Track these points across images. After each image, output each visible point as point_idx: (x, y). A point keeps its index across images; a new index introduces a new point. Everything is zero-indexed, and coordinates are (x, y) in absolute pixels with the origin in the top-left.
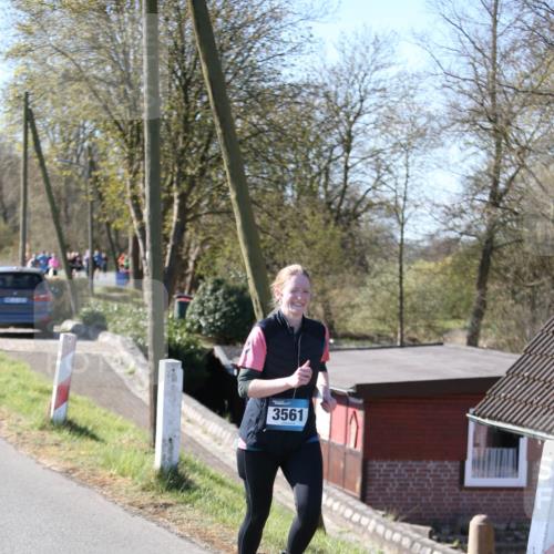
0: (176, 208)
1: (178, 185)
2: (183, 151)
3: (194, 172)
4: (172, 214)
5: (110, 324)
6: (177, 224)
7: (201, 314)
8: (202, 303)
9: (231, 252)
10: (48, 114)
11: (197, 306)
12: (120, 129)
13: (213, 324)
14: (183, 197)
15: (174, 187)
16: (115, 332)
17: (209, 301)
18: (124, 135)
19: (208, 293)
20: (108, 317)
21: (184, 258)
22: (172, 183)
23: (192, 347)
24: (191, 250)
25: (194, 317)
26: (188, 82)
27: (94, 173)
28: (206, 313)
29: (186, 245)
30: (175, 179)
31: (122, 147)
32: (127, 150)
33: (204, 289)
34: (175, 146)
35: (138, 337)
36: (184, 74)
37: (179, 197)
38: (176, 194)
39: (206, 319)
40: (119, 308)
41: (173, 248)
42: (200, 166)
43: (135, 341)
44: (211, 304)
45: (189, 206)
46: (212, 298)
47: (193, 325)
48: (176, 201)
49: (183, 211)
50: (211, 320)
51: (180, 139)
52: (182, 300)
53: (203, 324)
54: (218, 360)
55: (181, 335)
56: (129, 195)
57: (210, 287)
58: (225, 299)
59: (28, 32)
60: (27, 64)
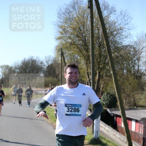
0: (97, 75)
1: (98, 70)
2: (99, 62)
3: (102, 67)
4: (97, 77)
6: (98, 79)
7: (104, 101)
8: (104, 98)
9: (111, 86)
10: (67, 53)
11: (103, 99)
12: (84, 56)
14: (99, 73)
15: (97, 70)
17: (105, 98)
18: (85, 58)
19: (106, 96)
21: (100, 87)
26: (100, 45)
28: (105, 100)
29: (100, 84)
30: (97, 68)
31: (85, 61)
32: (86, 61)
33: (105, 95)
34: (97, 60)
36: (99, 43)
38: (97, 72)
39: (105, 102)
41: (97, 85)
42: (103, 65)
44: (106, 99)
45: (101, 75)
46: (106, 97)
48: (98, 74)
49: (99, 76)
50: (106, 102)
51: (99, 59)
53: (104, 103)
54: (108, 112)
56: (86, 72)
57: (106, 94)
58: (109, 97)
59: (62, 33)
60: (62, 41)
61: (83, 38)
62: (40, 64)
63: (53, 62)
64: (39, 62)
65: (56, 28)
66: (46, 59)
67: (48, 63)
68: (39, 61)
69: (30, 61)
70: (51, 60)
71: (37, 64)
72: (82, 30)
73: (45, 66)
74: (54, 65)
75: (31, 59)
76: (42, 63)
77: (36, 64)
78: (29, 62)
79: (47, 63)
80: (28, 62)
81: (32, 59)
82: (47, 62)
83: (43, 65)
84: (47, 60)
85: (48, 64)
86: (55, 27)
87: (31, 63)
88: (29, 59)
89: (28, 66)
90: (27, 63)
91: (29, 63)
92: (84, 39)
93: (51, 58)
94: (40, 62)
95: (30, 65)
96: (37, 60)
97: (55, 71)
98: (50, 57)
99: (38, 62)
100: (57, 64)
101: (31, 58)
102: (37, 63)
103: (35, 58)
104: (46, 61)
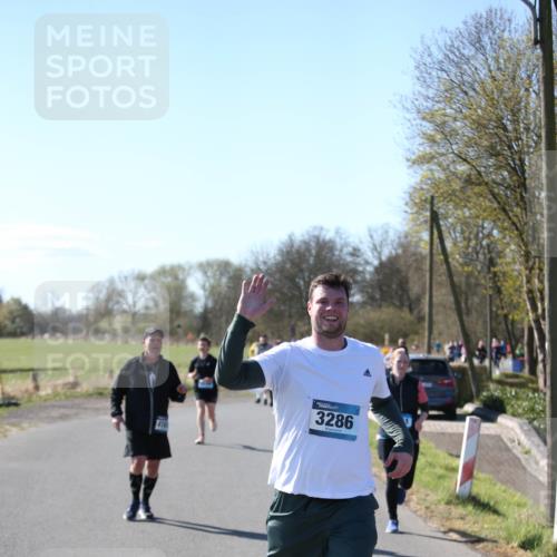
5: (508, 408)
10: (452, 217)
12: (517, 229)
16: (514, 415)
18: (521, 235)
20: (506, 401)
27: (492, 269)
31: (519, 246)
32: (523, 248)
35: (534, 419)
40: (516, 393)
43: (531, 423)
56: (525, 289)
59: (432, 140)
60: (431, 170)
61: (513, 160)
62: (349, 259)
63: (400, 251)
64: (345, 250)
65: (409, 120)
66: (371, 237)
67: (380, 253)
68: (346, 245)
69: (313, 244)
70: (393, 241)
71: (339, 256)
72: (510, 127)
73: (367, 263)
74: (402, 262)
75: (314, 236)
76: (355, 252)
77: (333, 255)
78: (308, 250)
79: (376, 254)
80: (303, 247)
81: (317, 238)
82: (375, 248)
83: (362, 262)
84: (377, 243)
85: (380, 259)
86: (408, 116)
87: (314, 252)
88: (306, 237)
89: (304, 266)
90: (298, 252)
91: (307, 254)
92: (518, 162)
93: (392, 235)
94: (350, 249)
95: (312, 260)
96: (339, 243)
97: (407, 282)
98: (387, 232)
99: (341, 251)
100: (413, 258)
101: (316, 233)
102: (337, 253)
103: (329, 235)
104: (371, 246)
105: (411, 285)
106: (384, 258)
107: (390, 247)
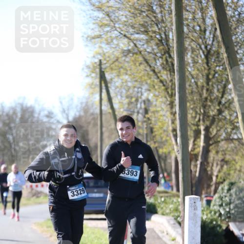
0: (202, 137)
1: (204, 121)
2: (206, 99)
3: (214, 113)
4: (200, 141)
5: (159, 210)
6: (204, 147)
7: (221, 205)
8: (221, 198)
9: (241, 167)
10: (116, 82)
11: (218, 200)
12: (164, 85)
13: (229, 212)
14: (207, 129)
15: (201, 122)
16: (163, 214)
17: (226, 196)
18: (166, 89)
19: (225, 191)
20: (157, 205)
21: (209, 173)
22: (199, 120)
23: (214, 223)
24: (214, 168)
25: (216, 208)
26: (209, 52)
27: (147, 116)
28: (224, 205)
29: (210, 164)
30: (201, 118)
31: (166, 97)
32: (169, 99)
33: (223, 189)
34: (201, 95)
35: (178, 216)
36: (206, 47)
37: (204, 130)
38: (202, 128)
39: (224, 209)
40: (165, 200)
41: (201, 163)
42: (218, 108)
43: (176, 219)
44: (227, 199)
45: (211, 136)
46: (228, 195)
47: (215, 213)
48: (203, 132)
49: (207, 138)
50: (228, 210)
51: (205, 91)
52: (208, 198)
53: (223, 212)
54: (232, 233)
55: (207, 215)
56: (171, 128)
57: (226, 188)
59: (102, 26)
61: (160, 34)
62: (45, 120)
63: (82, 113)
64: (42, 114)
65: (84, 11)
66: (61, 103)
67: (67, 115)
68: (43, 109)
69: (19, 110)
70: (77, 106)
71: (38, 118)
72: (158, 11)
73: (58, 122)
74: (83, 119)
75: (19, 104)
76: (50, 115)
77: (34, 117)
78: (15, 113)
79: (65, 115)
80: (11, 112)
81: (22, 105)
82: (64, 111)
83: (55, 122)
84: (66, 108)
85: (68, 118)
86: (84, 8)
87: (19, 115)
88: (13, 105)
89: (12, 125)
90: (7, 115)
91: (14, 117)
92: (163, 36)
93: (76, 102)
94: (46, 113)
95: (18, 120)
96: (37, 108)
97: (88, 134)
98: (72, 99)
99: (39, 114)
101: (21, 101)
102: (36, 115)
104: (61, 110)
105: (90, 137)
106: (71, 119)
107: (75, 110)
